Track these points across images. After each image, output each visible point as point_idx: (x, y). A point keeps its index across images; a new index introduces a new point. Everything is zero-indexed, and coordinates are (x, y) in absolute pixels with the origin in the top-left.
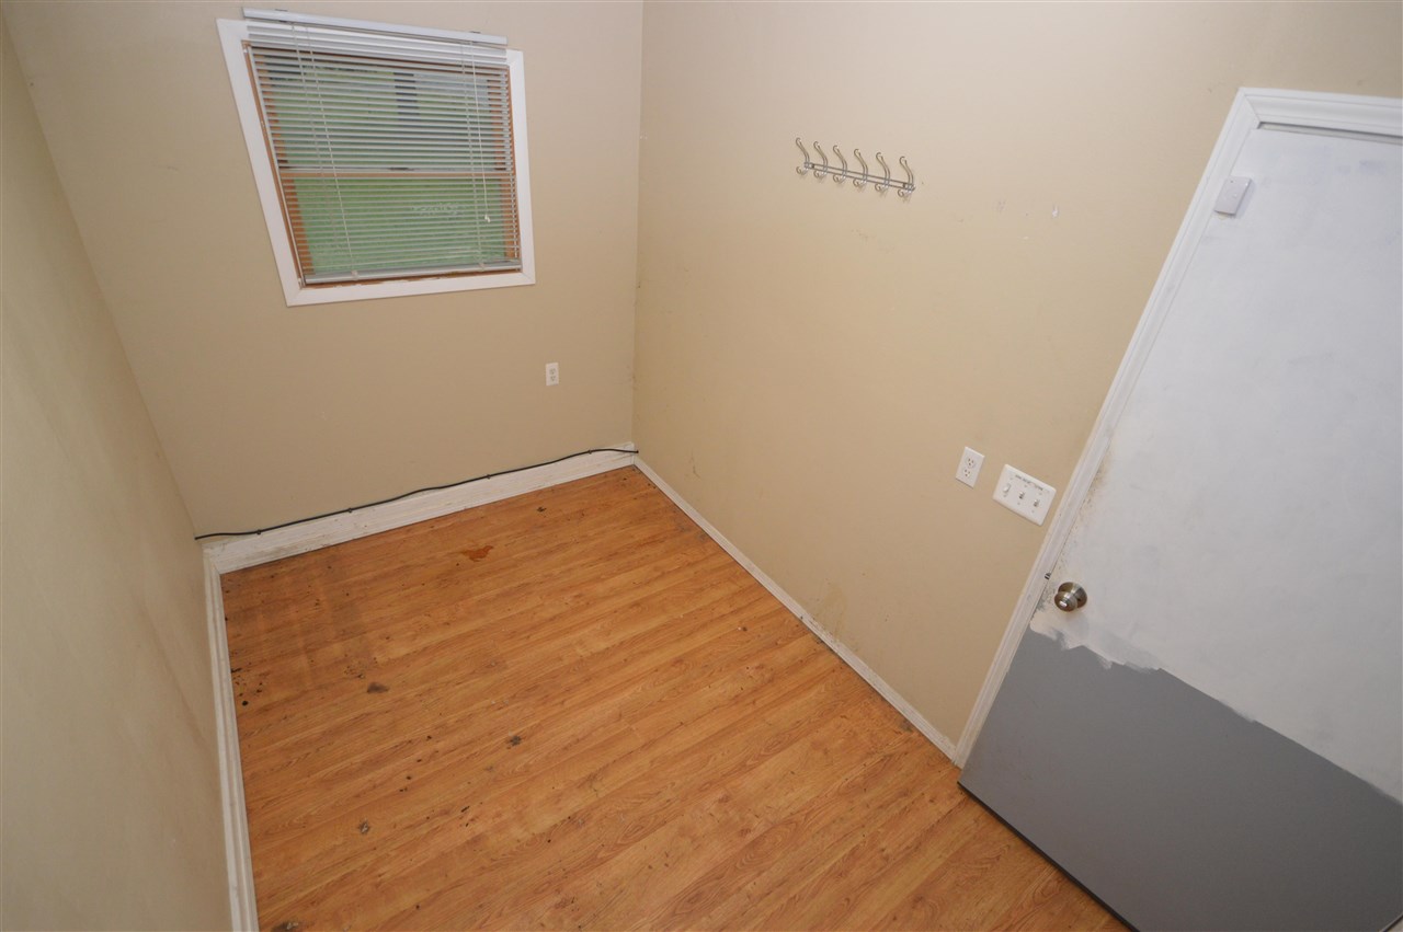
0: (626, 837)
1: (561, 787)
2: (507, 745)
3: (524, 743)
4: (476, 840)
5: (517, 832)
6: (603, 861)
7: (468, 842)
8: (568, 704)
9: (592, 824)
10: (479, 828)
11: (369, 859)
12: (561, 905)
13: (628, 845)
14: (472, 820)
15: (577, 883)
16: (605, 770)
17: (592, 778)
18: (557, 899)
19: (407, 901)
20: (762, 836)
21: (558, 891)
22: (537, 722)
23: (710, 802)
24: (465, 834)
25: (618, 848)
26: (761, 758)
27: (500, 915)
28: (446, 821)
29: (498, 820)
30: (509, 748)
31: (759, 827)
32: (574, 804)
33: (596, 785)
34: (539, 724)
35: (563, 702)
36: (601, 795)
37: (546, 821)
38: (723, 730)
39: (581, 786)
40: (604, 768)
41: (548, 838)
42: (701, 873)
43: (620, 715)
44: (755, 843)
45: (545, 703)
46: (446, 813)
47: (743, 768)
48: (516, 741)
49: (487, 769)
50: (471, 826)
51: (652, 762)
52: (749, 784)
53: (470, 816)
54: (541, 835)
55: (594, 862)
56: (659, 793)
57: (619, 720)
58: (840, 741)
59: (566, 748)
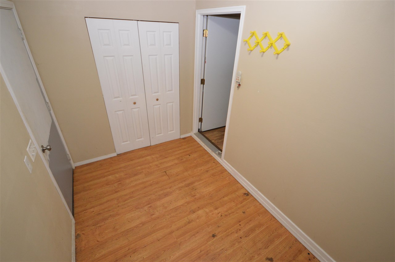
0: (180, 207)
1: (198, 220)
2: (216, 234)
3: (211, 235)
4: (216, 209)
5: (207, 210)
6: (186, 203)
7: (218, 208)
8: (199, 250)
9: (189, 211)
10: (216, 211)
11: (239, 206)
12: (194, 196)
13: (180, 206)
14: (219, 213)
15: (192, 199)
16: (185, 225)
17: (189, 222)
18: (195, 197)
19: (226, 198)
20: (146, 206)
21: (195, 198)
22: (208, 243)
23: (157, 214)
24: (219, 210)
25: (182, 205)
26: (137, 227)
27: (207, 195)
28: (226, 213)
29: (212, 213)
30: (215, 233)
31: (146, 208)
32: (193, 216)
33: (188, 220)
34: (207, 242)
35: (201, 251)
36: (186, 218)
37: (200, 212)
38: (145, 237)
39: (192, 221)
40: (186, 226)
41: (199, 208)
42: (164, 199)
43: (180, 245)
44: (149, 204)
45: (207, 251)
46: (226, 215)
47: (143, 224)
48: (214, 236)
49: (220, 227)
50: (219, 212)
51: (171, 227)
52: (144, 219)
53: (220, 214)
54: (201, 209)
55: (188, 203)
56: (171, 217)
57: (180, 243)
58: (106, 231)
59: (198, 232)
